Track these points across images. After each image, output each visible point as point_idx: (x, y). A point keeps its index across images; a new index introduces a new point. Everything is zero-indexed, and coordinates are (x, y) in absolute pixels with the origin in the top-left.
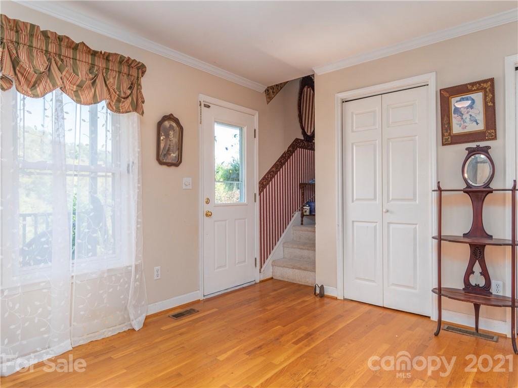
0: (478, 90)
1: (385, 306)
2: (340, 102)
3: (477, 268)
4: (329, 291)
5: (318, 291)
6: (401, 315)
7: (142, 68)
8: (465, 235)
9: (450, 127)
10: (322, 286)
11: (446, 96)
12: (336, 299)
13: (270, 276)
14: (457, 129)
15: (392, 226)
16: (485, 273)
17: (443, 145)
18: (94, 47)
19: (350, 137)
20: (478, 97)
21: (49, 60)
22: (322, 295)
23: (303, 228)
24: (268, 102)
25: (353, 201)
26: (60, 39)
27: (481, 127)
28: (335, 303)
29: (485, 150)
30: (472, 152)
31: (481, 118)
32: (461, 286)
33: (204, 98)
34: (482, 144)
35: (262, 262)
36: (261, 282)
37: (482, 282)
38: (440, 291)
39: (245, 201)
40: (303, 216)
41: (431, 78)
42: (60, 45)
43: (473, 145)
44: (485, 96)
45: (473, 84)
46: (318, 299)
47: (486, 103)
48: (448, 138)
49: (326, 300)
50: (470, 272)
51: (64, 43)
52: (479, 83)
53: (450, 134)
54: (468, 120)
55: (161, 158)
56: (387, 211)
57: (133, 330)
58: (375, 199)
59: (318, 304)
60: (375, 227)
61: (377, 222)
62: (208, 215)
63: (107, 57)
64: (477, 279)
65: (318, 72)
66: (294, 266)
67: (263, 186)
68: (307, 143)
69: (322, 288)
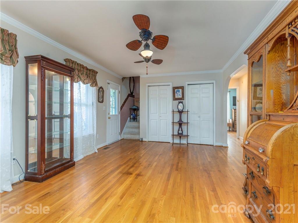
0: (181, 88)
1: (160, 141)
2: (147, 86)
3: (180, 129)
4: (144, 140)
5: (141, 140)
6: (163, 143)
7: (97, 73)
8: (178, 122)
9: (175, 96)
10: (142, 138)
11: (174, 88)
12: (146, 141)
13: (123, 138)
14: (176, 97)
15: (161, 120)
16: (182, 130)
17: (173, 100)
18: (88, 68)
19: (150, 96)
20: (181, 90)
21: (78, 71)
22: (142, 141)
23: (130, 122)
24: (122, 82)
25: (151, 114)
26: (81, 65)
27: (181, 97)
28: (146, 142)
29: (182, 102)
30: (179, 103)
31: (181, 95)
32: (177, 134)
33: (108, 81)
34: (181, 101)
35: (121, 134)
36: (121, 140)
37: (181, 132)
38: (173, 135)
39: (117, 114)
40: (130, 119)
41: (171, 84)
42: (80, 67)
43: (180, 101)
44: (182, 90)
45: (180, 87)
46: (141, 142)
47: (182, 92)
48: (175, 99)
49: (143, 142)
50: (179, 130)
51: (81, 66)
52: (181, 87)
53: (175, 98)
54: (179, 95)
55: (99, 100)
56: (160, 117)
57: (96, 152)
58: (157, 113)
59: (141, 144)
60: (157, 121)
61: (157, 120)
62: (109, 118)
63: (90, 70)
64: (180, 132)
65: (141, 76)
66: (131, 134)
67: (121, 109)
68: (131, 95)
69: (142, 139)
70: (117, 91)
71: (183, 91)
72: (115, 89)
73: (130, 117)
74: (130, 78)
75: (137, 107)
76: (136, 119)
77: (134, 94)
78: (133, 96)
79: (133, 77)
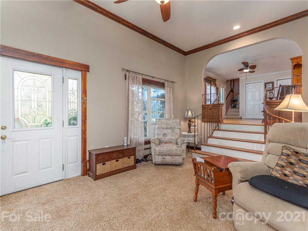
2: (245, 84)
11: (266, 84)
15: (256, 105)
19: (247, 90)
20: (271, 84)
23: (232, 109)
24: (227, 83)
33: (220, 84)
34: (272, 91)
35: (226, 115)
40: (231, 107)
41: (263, 81)
45: (270, 82)
56: (255, 103)
58: (252, 101)
60: (252, 106)
65: (240, 78)
66: (233, 115)
67: (226, 100)
68: (232, 91)
69: (241, 117)
70: (224, 89)
71: (273, 85)
72: (223, 87)
73: (231, 105)
74: (231, 80)
75: (236, 99)
76: (236, 107)
77: (233, 90)
78: (233, 92)
79: (233, 80)
